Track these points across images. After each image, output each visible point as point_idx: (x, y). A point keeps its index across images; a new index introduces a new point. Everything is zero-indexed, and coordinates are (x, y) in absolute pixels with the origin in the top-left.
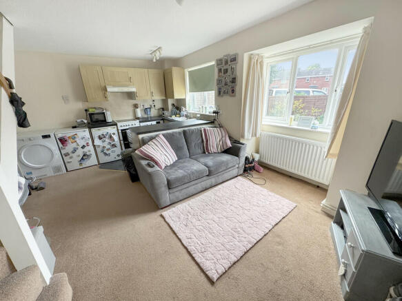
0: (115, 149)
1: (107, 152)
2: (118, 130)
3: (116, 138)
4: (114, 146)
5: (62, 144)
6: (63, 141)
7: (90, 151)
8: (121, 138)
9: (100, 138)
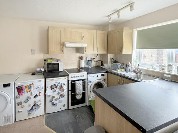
0: (62, 99)
1: (55, 102)
2: (68, 81)
3: (65, 88)
4: (62, 96)
5: (19, 93)
6: (20, 90)
7: (40, 101)
8: (70, 89)
9: (52, 88)
